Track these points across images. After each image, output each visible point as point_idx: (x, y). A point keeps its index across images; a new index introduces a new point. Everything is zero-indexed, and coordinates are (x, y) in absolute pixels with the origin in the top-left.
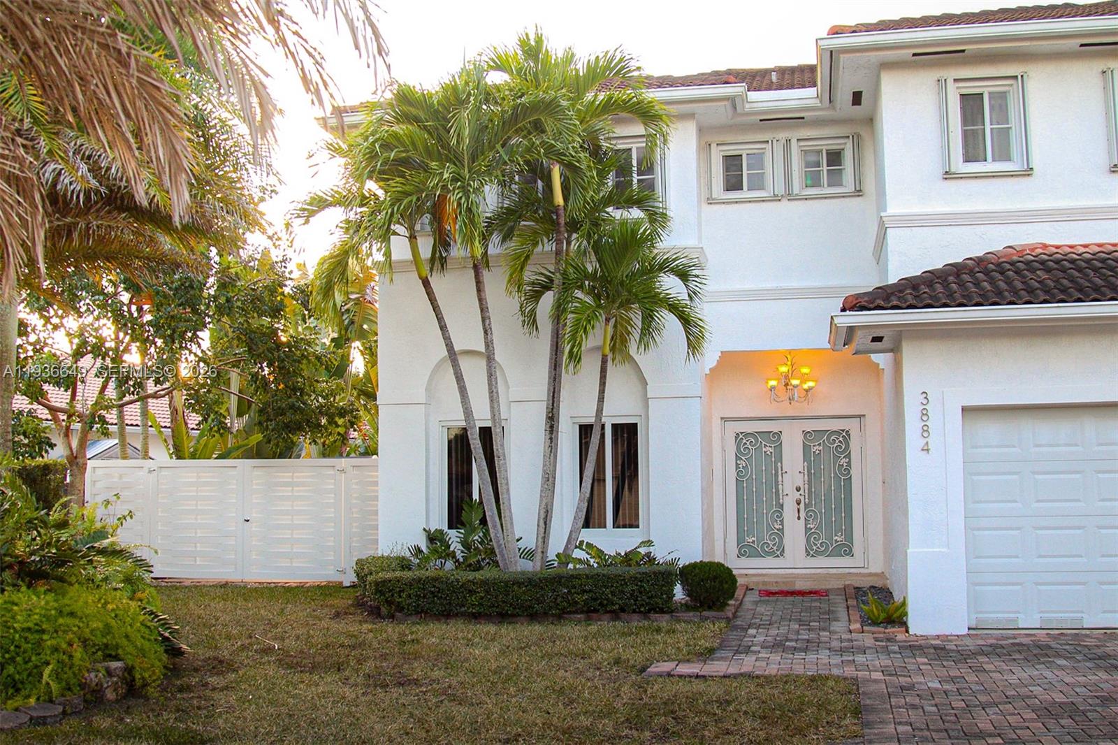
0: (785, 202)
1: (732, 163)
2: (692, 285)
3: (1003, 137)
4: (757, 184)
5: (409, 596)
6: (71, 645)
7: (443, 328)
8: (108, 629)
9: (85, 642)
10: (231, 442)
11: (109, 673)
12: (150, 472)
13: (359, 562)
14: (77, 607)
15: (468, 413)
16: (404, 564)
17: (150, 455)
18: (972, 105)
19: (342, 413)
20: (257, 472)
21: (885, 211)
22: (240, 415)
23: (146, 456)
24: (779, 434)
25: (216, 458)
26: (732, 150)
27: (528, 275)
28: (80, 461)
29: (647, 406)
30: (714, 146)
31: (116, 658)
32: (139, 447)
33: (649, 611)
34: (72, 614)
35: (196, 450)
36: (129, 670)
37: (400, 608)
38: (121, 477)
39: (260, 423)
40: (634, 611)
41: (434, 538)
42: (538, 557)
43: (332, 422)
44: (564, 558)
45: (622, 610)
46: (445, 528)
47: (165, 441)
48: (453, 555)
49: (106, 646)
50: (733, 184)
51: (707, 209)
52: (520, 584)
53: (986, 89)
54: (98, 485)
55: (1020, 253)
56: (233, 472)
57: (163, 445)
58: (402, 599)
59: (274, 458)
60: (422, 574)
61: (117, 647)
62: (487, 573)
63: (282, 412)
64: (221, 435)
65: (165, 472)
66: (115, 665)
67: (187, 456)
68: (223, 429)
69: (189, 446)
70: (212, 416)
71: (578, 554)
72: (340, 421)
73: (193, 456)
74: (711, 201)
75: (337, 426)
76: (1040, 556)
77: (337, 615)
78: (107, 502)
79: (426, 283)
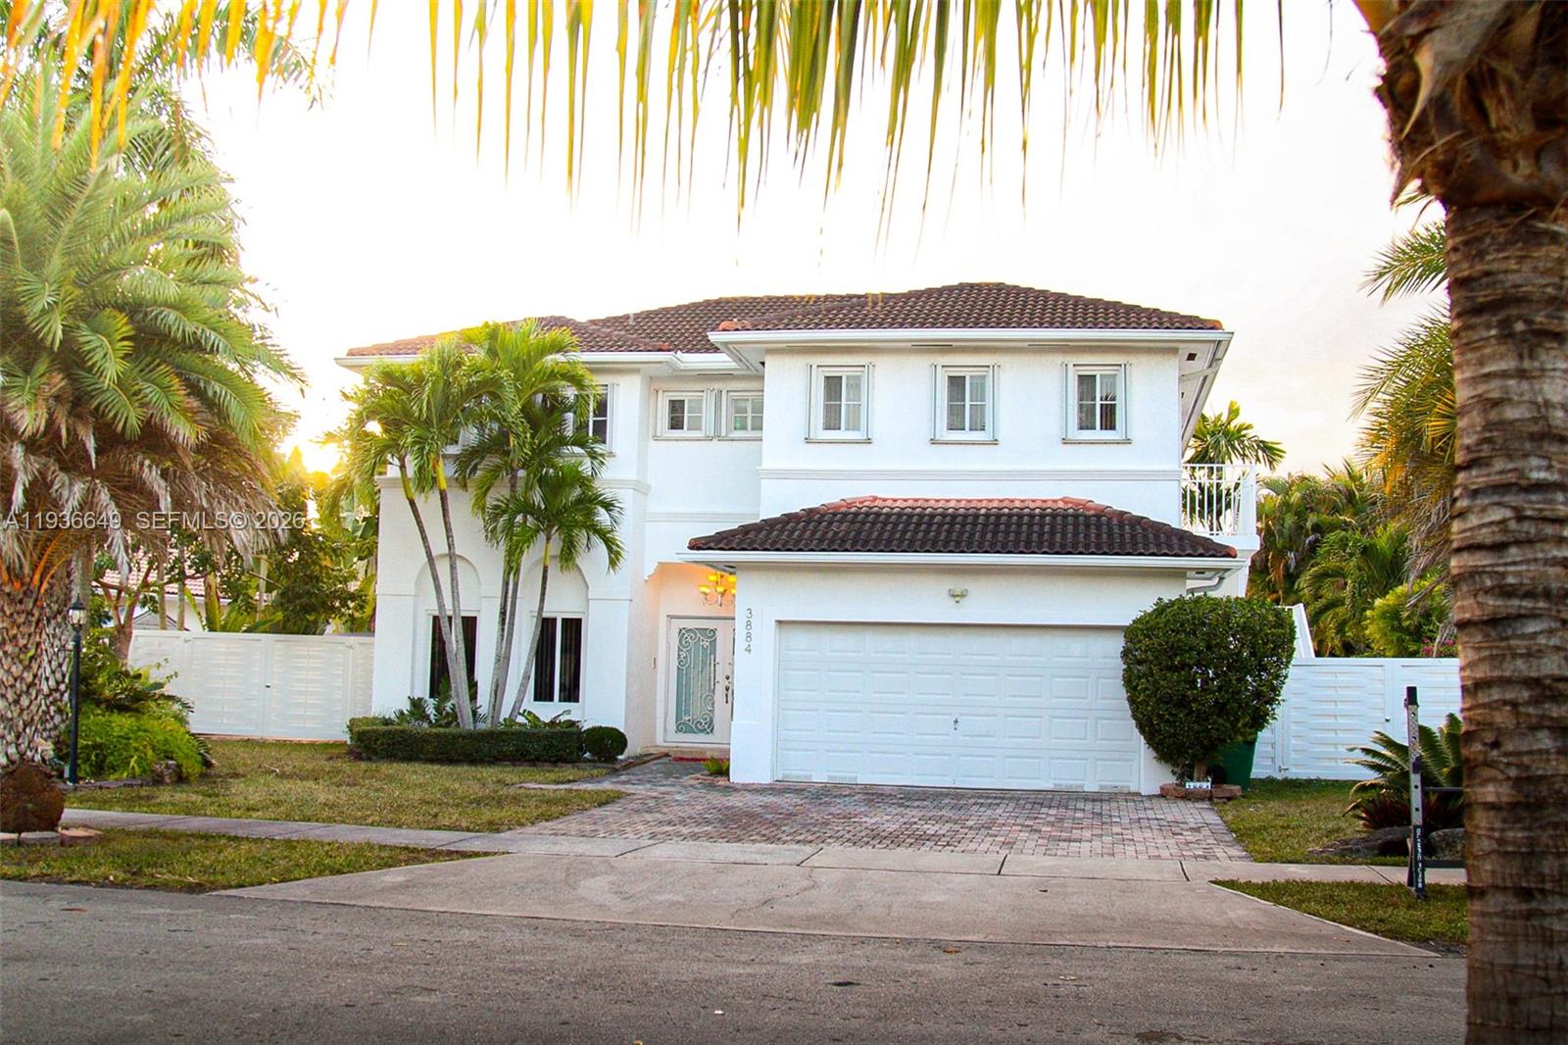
0: (715, 441)
1: (676, 407)
2: (615, 514)
3: (855, 411)
4: (696, 426)
5: (382, 744)
6: (145, 746)
7: (424, 538)
8: (166, 741)
9: (154, 749)
10: (258, 617)
11: (168, 767)
12: (186, 641)
13: (352, 721)
14: (148, 727)
15: (441, 606)
16: (387, 722)
17: (186, 626)
18: (833, 385)
19: (353, 597)
20: (278, 645)
21: (760, 465)
22: (269, 590)
23: (182, 628)
24: (714, 631)
25: (245, 631)
26: (677, 396)
27: (490, 501)
28: (127, 630)
29: (588, 605)
30: (660, 393)
31: (172, 759)
32: (176, 619)
33: (557, 761)
34: (145, 731)
35: (226, 623)
36: (179, 766)
37: (375, 752)
38: (160, 645)
39: (282, 604)
40: (546, 761)
41: (417, 704)
42: (489, 721)
43: (344, 605)
44: (510, 721)
45: (538, 759)
46: (427, 696)
47: (199, 614)
48: (427, 717)
49: (165, 751)
50: (676, 424)
51: (653, 444)
52: (464, 737)
53: (844, 373)
54: (139, 651)
55: (849, 505)
56: (258, 644)
57: (197, 618)
58: (377, 746)
59: (298, 633)
60: (400, 728)
61: (172, 752)
62: (452, 730)
63: (299, 596)
64: (249, 613)
65: (198, 642)
66: (171, 762)
67: (218, 627)
68: (250, 608)
69: (221, 619)
70: (241, 597)
71: (520, 719)
72: (351, 605)
73: (224, 629)
74: (656, 438)
75: (349, 608)
76: (830, 731)
77: (331, 758)
78: (159, 665)
79: (412, 503)
